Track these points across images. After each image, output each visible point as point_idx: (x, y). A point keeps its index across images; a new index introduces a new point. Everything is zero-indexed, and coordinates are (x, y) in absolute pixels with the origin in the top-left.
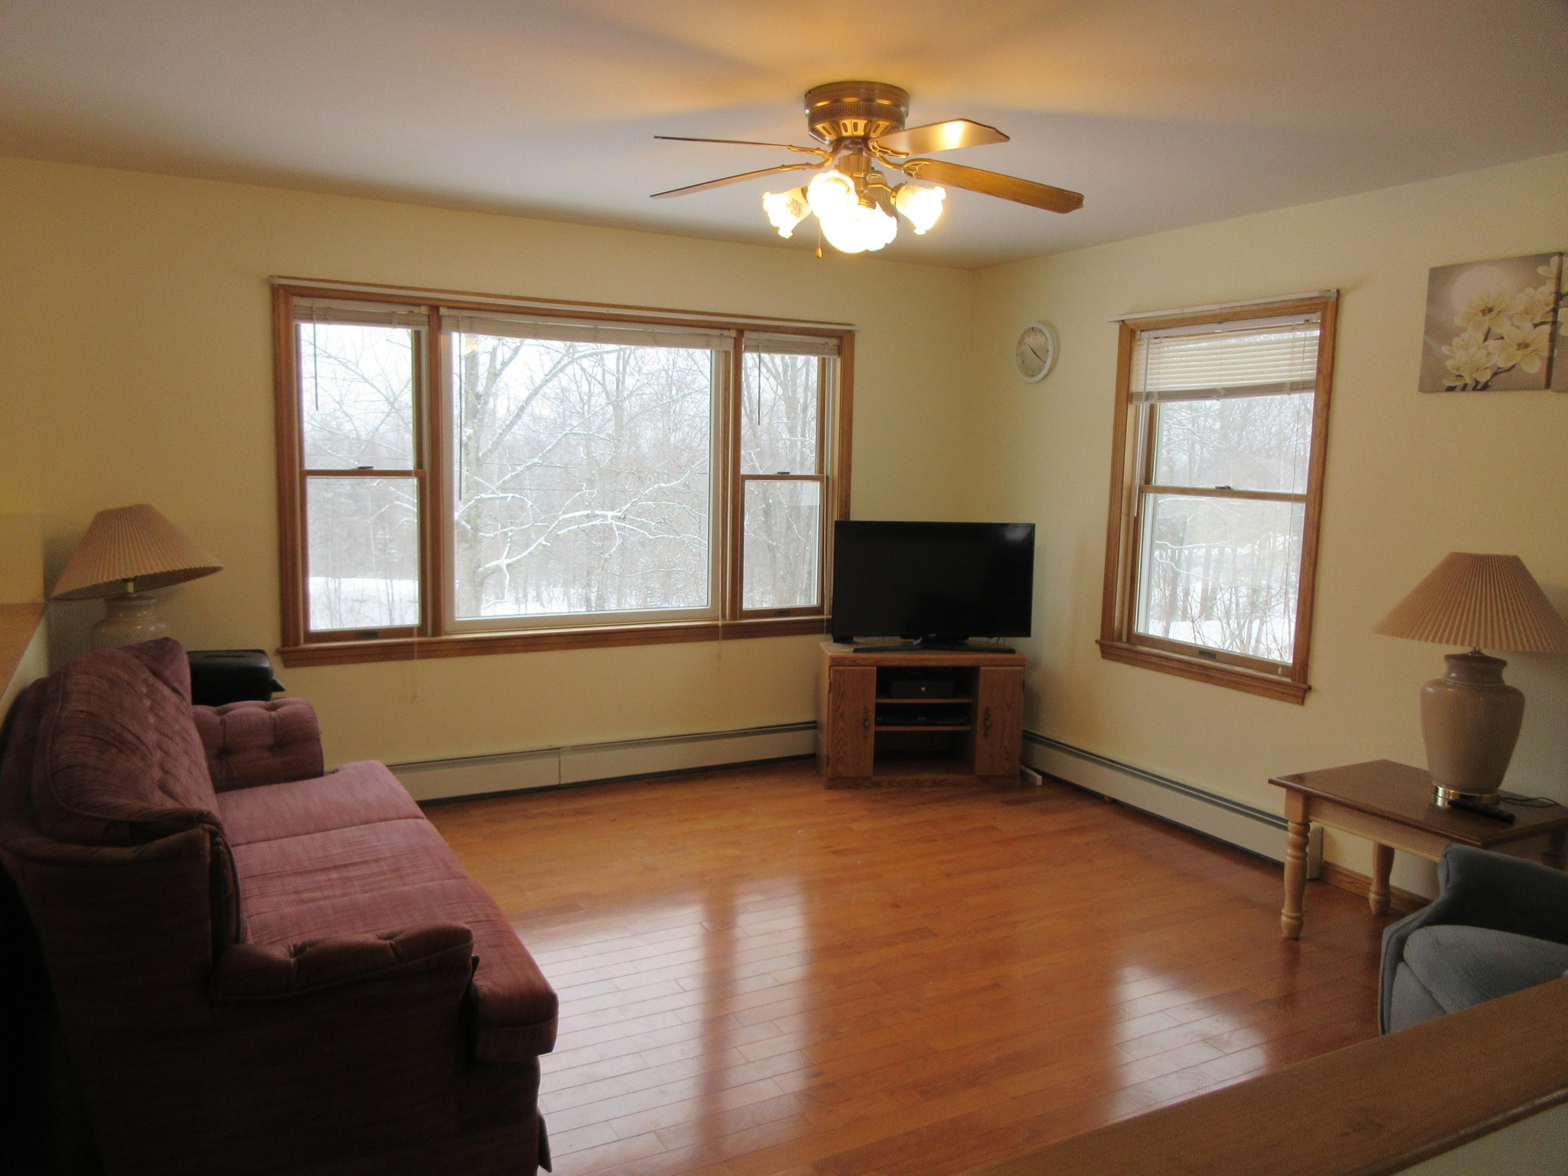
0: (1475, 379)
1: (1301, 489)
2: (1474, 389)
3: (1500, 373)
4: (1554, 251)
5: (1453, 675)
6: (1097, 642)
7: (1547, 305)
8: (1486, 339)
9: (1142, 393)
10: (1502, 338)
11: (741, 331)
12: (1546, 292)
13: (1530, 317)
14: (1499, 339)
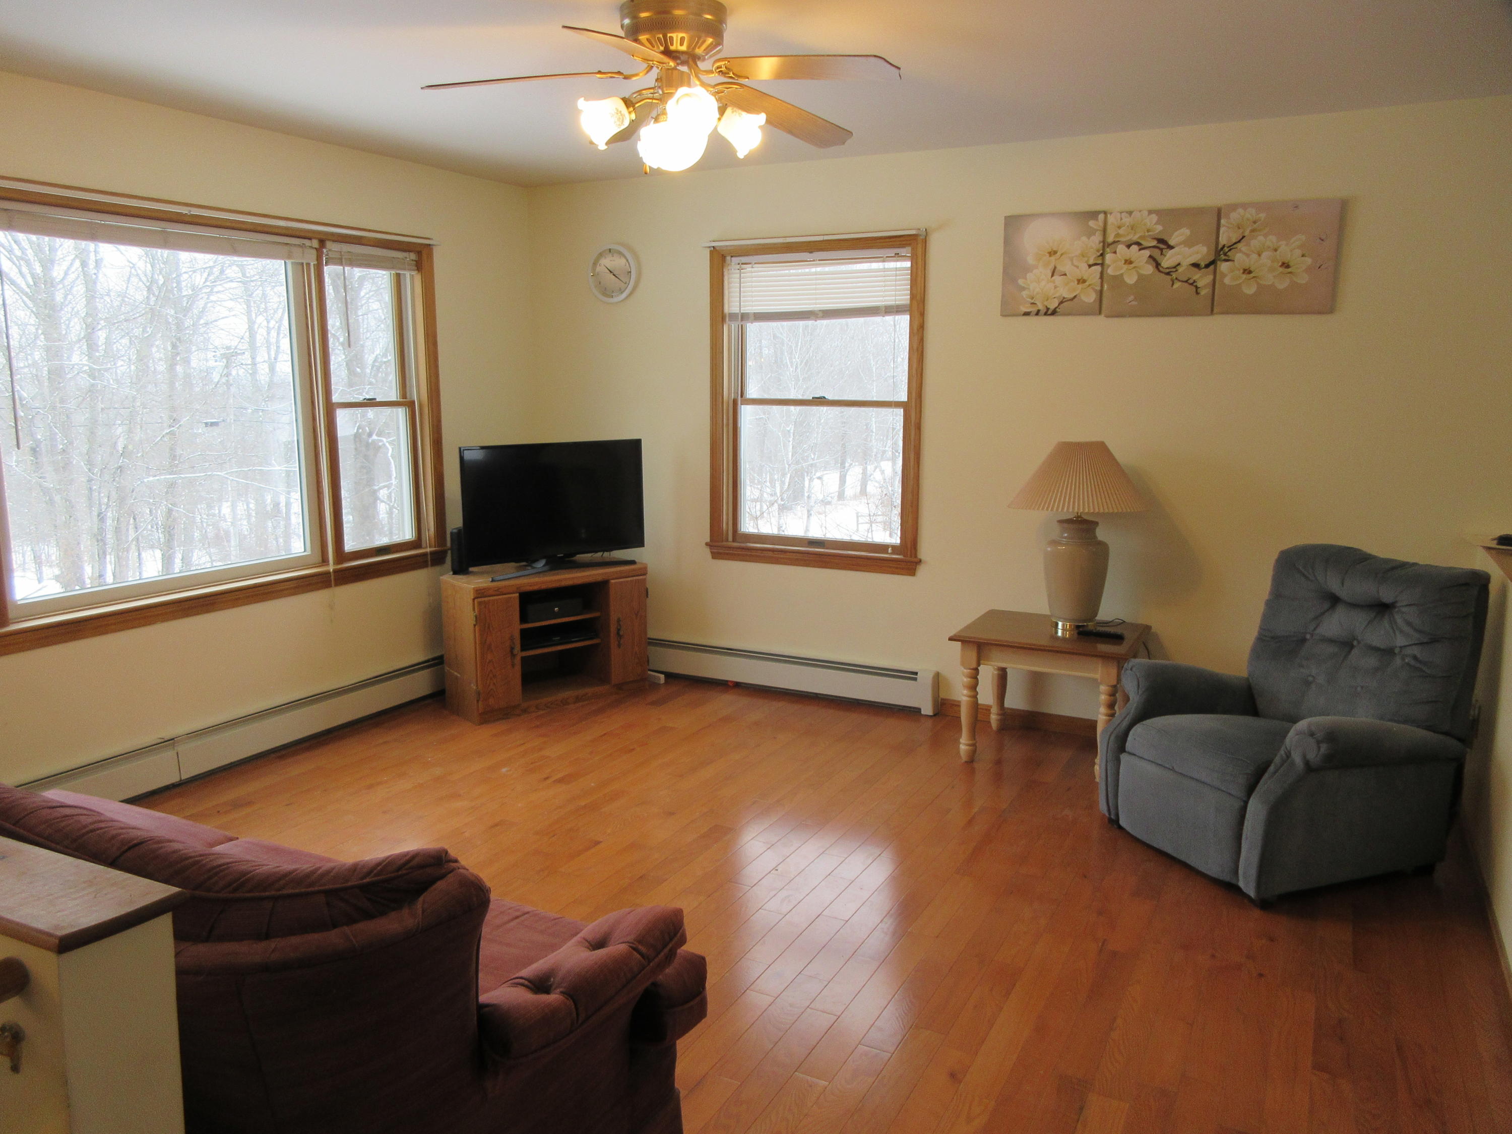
0: (1046, 307)
1: (903, 397)
2: (1046, 314)
3: (1065, 301)
4: (1101, 210)
5: (1066, 535)
6: (707, 544)
7: (1098, 251)
8: (1052, 276)
9: (738, 313)
10: (1065, 275)
11: (322, 242)
12: (1095, 241)
13: (1086, 259)
14: (1063, 275)
